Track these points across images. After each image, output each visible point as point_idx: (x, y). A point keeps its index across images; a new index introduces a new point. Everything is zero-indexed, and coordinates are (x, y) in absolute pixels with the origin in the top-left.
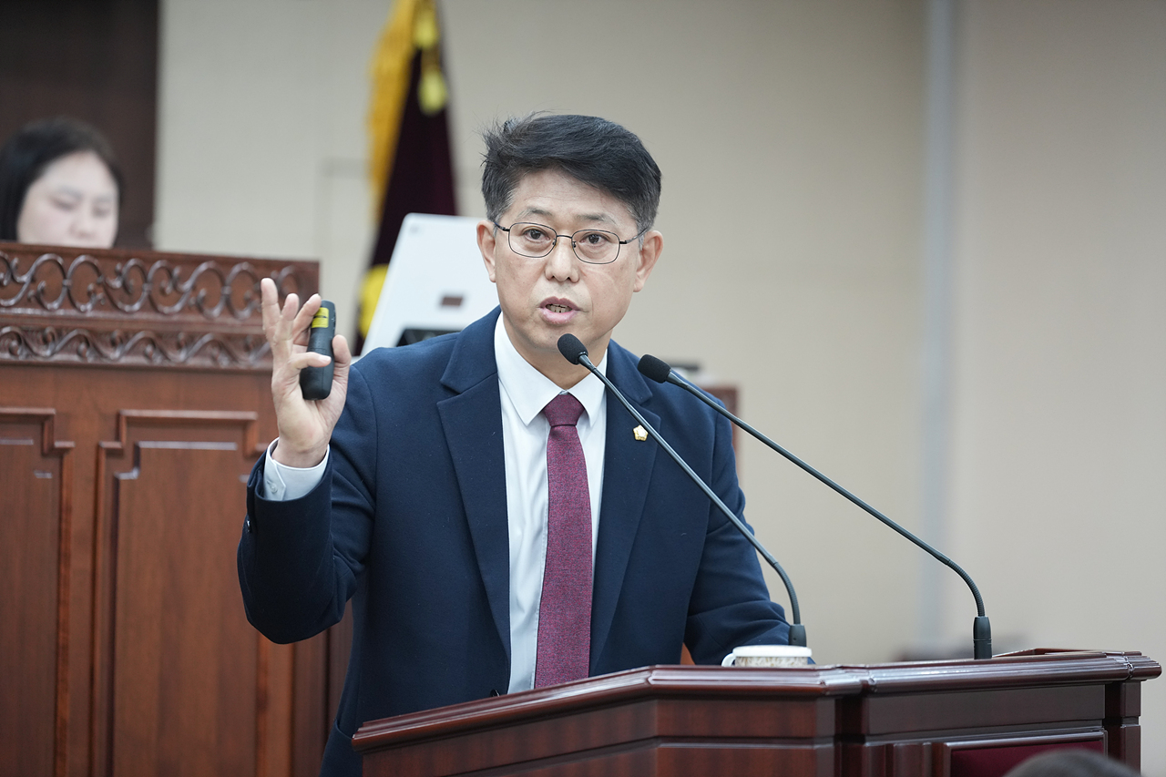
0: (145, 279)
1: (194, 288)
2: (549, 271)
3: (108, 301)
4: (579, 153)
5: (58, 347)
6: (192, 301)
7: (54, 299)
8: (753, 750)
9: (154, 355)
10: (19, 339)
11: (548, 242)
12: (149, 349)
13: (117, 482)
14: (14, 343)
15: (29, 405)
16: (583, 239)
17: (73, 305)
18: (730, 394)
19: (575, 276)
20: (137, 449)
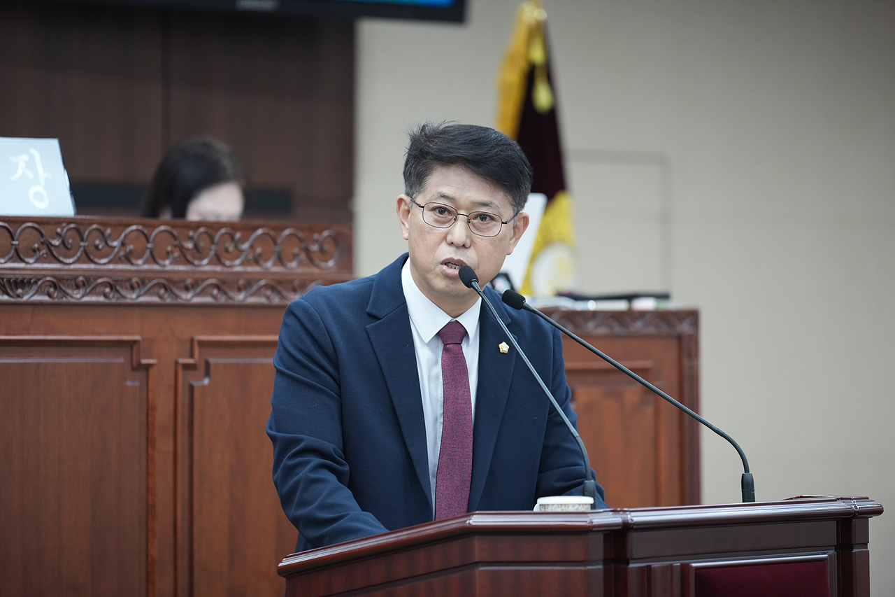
0: (212, 242)
1: (252, 247)
2: (449, 238)
3: (183, 258)
4: (477, 155)
5: (142, 292)
6: (251, 257)
7: (139, 257)
8: (544, 570)
9: (219, 296)
10: (111, 287)
11: (451, 217)
12: (215, 292)
13: (192, 388)
14: (108, 290)
15: (121, 334)
16: (475, 218)
17: (155, 261)
18: (693, 316)
19: (468, 243)
20: (207, 364)
